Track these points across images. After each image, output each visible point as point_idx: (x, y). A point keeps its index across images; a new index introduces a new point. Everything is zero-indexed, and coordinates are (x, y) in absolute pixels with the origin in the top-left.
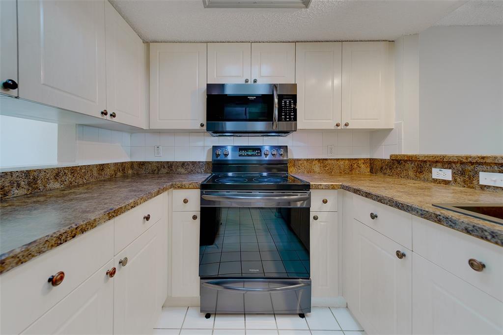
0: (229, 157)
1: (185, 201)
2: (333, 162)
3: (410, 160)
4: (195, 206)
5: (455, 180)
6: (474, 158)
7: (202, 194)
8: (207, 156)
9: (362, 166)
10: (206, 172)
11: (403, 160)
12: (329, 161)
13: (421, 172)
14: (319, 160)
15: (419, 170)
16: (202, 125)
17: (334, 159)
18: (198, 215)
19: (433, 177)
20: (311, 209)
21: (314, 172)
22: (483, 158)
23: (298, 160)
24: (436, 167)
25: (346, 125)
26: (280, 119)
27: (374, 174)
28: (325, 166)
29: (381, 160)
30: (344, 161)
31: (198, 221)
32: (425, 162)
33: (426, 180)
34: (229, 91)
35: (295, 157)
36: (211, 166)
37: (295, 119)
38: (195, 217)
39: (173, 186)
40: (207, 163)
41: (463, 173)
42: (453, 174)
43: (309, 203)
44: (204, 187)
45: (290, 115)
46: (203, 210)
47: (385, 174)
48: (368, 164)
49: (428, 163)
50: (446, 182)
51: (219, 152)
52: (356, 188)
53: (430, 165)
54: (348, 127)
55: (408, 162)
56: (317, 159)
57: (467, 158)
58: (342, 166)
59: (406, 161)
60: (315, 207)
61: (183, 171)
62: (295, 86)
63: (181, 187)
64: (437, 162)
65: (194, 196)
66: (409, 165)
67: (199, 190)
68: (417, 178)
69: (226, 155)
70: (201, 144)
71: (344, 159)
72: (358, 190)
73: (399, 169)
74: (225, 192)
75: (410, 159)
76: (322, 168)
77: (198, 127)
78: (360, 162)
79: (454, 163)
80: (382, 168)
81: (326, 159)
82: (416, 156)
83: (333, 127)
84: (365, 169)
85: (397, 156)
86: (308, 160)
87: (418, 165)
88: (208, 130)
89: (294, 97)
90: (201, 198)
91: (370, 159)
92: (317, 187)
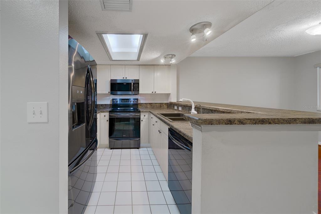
0: (118, 103)
1: (105, 116)
4: (107, 117)
7: (109, 114)
8: (110, 102)
9: (164, 105)
10: (110, 108)
12: (153, 104)
16: (109, 92)
17: (155, 103)
18: (108, 120)
20: (141, 118)
21: (148, 108)
23: (142, 103)
25: (155, 92)
26: (134, 91)
28: (152, 106)
31: (108, 122)
34: (118, 82)
35: (142, 102)
36: (111, 106)
37: (139, 91)
38: (107, 121)
39: (101, 112)
40: (110, 105)
43: (140, 116)
44: (110, 112)
45: (137, 89)
46: (110, 119)
48: (166, 105)
51: (115, 101)
54: (156, 93)
58: (157, 106)
60: (142, 117)
61: (102, 107)
62: (139, 80)
63: (103, 112)
65: (107, 114)
67: (109, 113)
69: (117, 102)
70: (108, 98)
74: (116, 113)
76: (150, 106)
77: (108, 93)
83: (151, 93)
84: (165, 107)
86: (146, 103)
87: (173, 105)
88: (111, 94)
89: (138, 84)
90: (109, 115)
92: (143, 112)
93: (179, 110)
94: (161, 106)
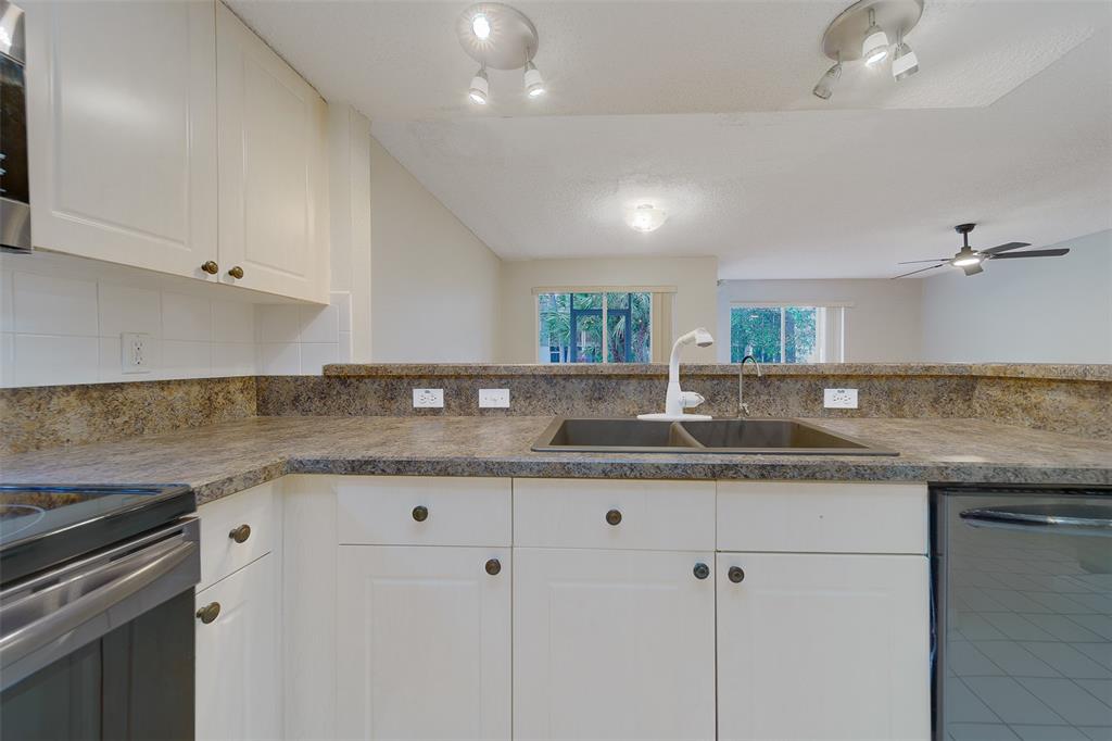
2: (146, 393)
3: (369, 377)
5: (448, 405)
6: (475, 368)
9: (239, 398)
11: (354, 377)
12: (131, 394)
13: (392, 399)
14: (84, 390)
15: (389, 395)
17: (151, 384)
19: (415, 406)
20: (201, 587)
21: (58, 442)
22: (485, 368)
24: (418, 386)
25: (236, 273)
27: (273, 417)
28: (116, 412)
29: (296, 379)
30: (185, 388)
32: (400, 377)
33: (402, 413)
41: (458, 394)
42: (446, 395)
47: (306, 412)
48: (253, 393)
49: (406, 381)
50: (435, 411)
52: (359, 457)
53: (409, 384)
54: (239, 282)
55: (367, 381)
56: (73, 388)
57: (466, 368)
58: (179, 405)
59: (360, 378)
64: (420, 377)
66: (367, 386)
68: (385, 411)
71: (185, 381)
72: (367, 462)
73: (344, 397)
75: (371, 375)
76: (97, 420)
78: (232, 388)
79: (446, 377)
80: (296, 399)
81: (120, 386)
82: (385, 368)
84: (245, 405)
85: (342, 368)
87: (387, 385)
91: (257, 377)
92: (218, 491)
93: (481, 406)
94: (209, 408)
